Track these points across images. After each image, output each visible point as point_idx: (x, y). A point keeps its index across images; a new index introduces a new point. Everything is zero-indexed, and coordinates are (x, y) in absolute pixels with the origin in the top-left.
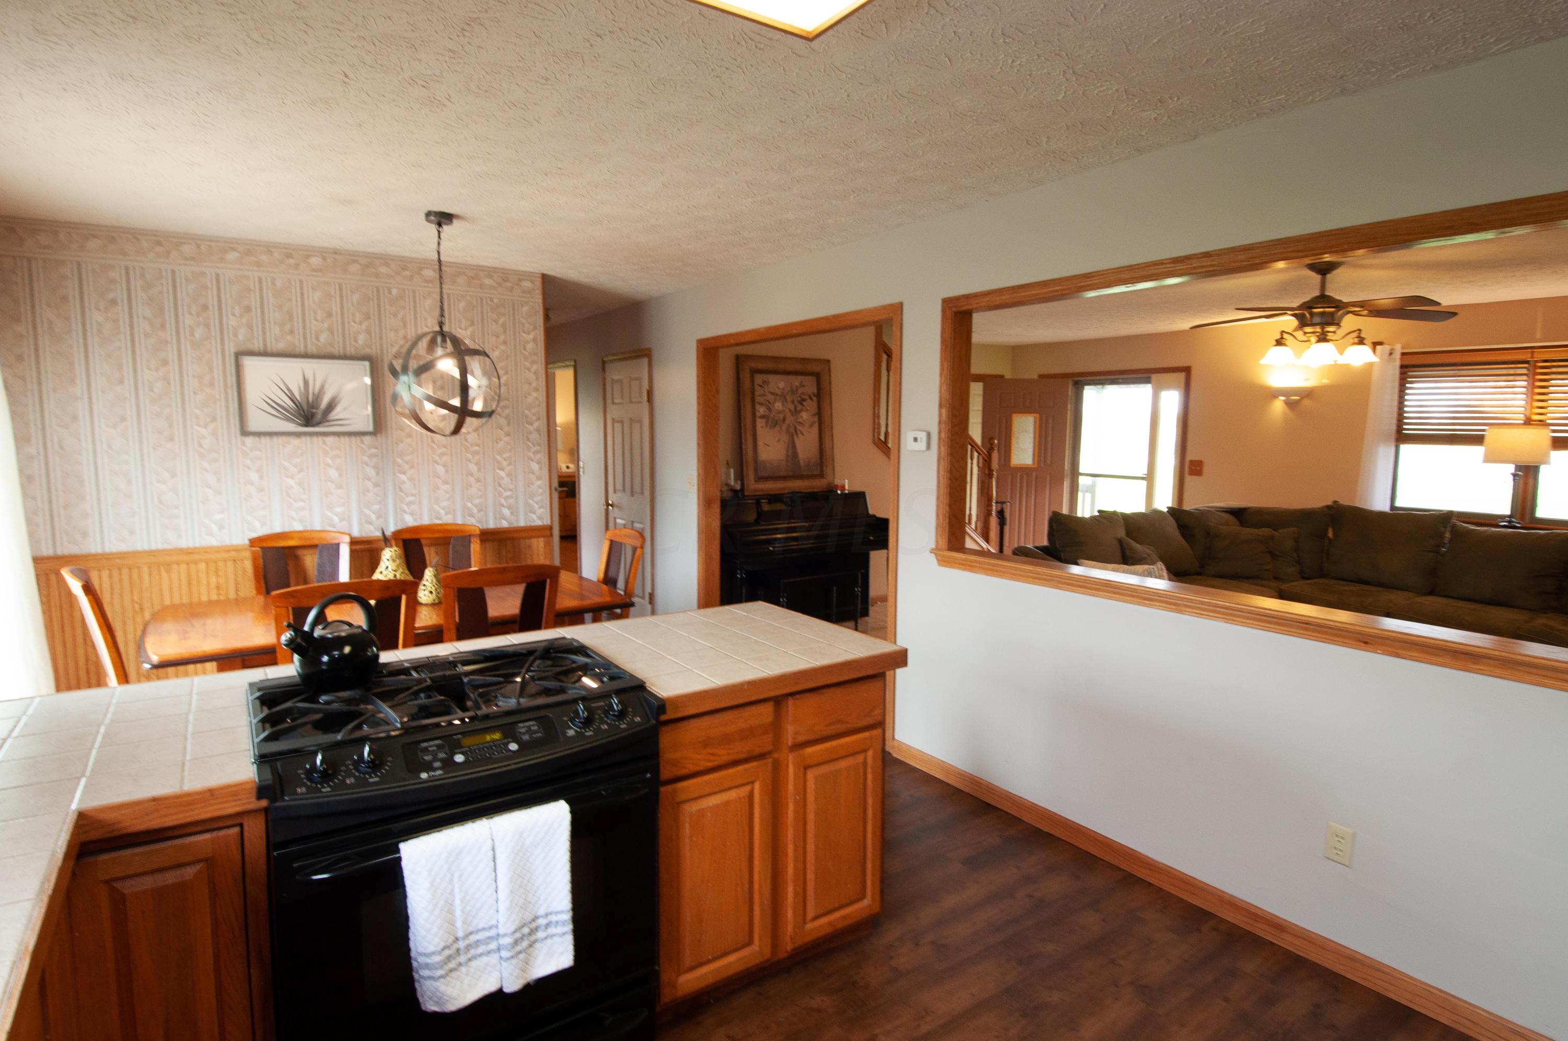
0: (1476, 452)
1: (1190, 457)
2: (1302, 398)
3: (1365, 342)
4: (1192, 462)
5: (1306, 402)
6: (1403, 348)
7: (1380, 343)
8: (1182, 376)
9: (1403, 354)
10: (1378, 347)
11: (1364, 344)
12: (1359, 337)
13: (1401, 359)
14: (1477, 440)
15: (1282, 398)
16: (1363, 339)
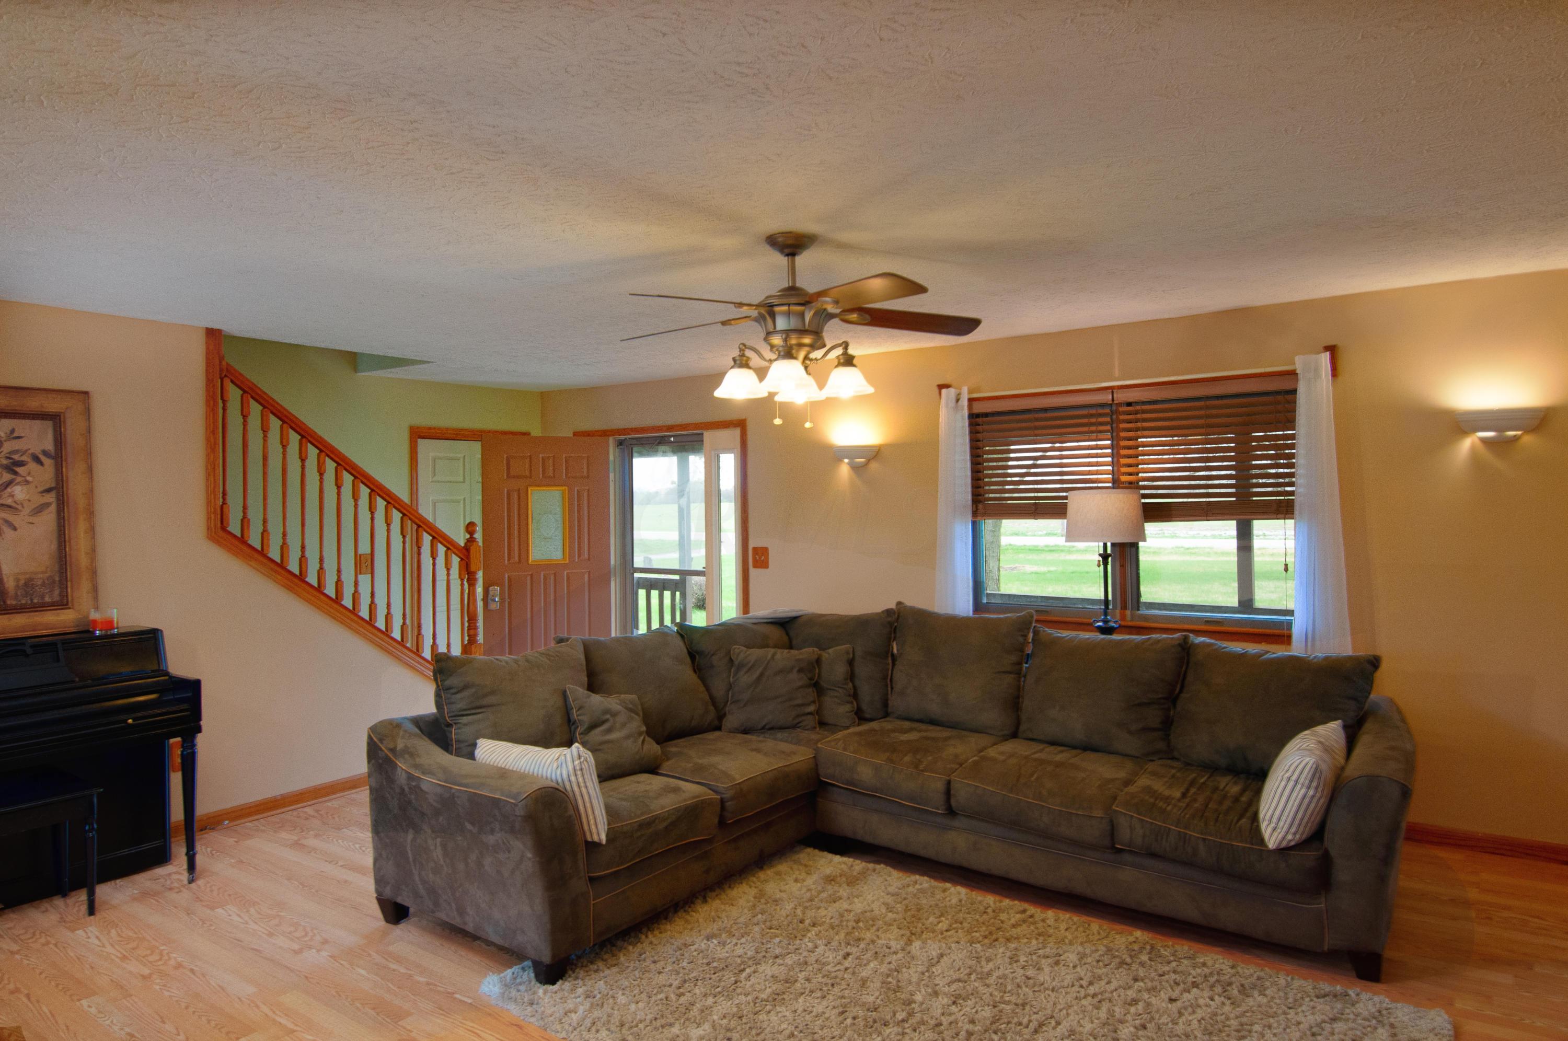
0: (1057, 525)
1: (752, 544)
2: (868, 461)
3: (855, 362)
4: (755, 549)
5: (874, 465)
6: (970, 392)
7: (947, 386)
8: (737, 432)
9: (971, 400)
10: (944, 391)
11: (854, 366)
12: (845, 353)
13: (970, 407)
14: (1057, 510)
15: (846, 461)
16: (852, 357)
